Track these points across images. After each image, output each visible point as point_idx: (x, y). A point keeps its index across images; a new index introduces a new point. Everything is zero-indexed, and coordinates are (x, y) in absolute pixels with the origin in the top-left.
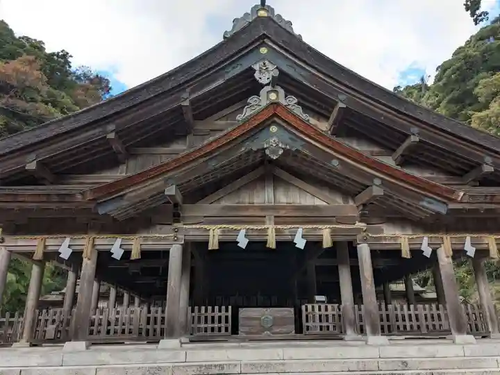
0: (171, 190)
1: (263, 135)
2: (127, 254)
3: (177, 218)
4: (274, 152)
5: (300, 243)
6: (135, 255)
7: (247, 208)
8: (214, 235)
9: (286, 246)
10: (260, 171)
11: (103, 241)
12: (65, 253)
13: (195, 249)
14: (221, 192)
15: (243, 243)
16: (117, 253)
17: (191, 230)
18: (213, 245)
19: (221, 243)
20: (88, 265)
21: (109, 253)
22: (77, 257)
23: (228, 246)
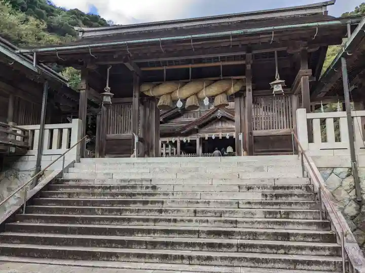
0: (196, 127)
1: (216, 113)
2: (187, 141)
3: (197, 132)
4: (219, 117)
5: (228, 137)
6: (189, 141)
7: (214, 129)
8: (207, 136)
9: (224, 138)
10: (216, 120)
11: (181, 138)
12: (173, 142)
13: (202, 140)
14: (208, 125)
15: (213, 138)
16: (185, 141)
17: (201, 135)
18: (206, 138)
19: (208, 138)
20: (179, 145)
21: (182, 141)
22: (176, 142)
23: (210, 138)
